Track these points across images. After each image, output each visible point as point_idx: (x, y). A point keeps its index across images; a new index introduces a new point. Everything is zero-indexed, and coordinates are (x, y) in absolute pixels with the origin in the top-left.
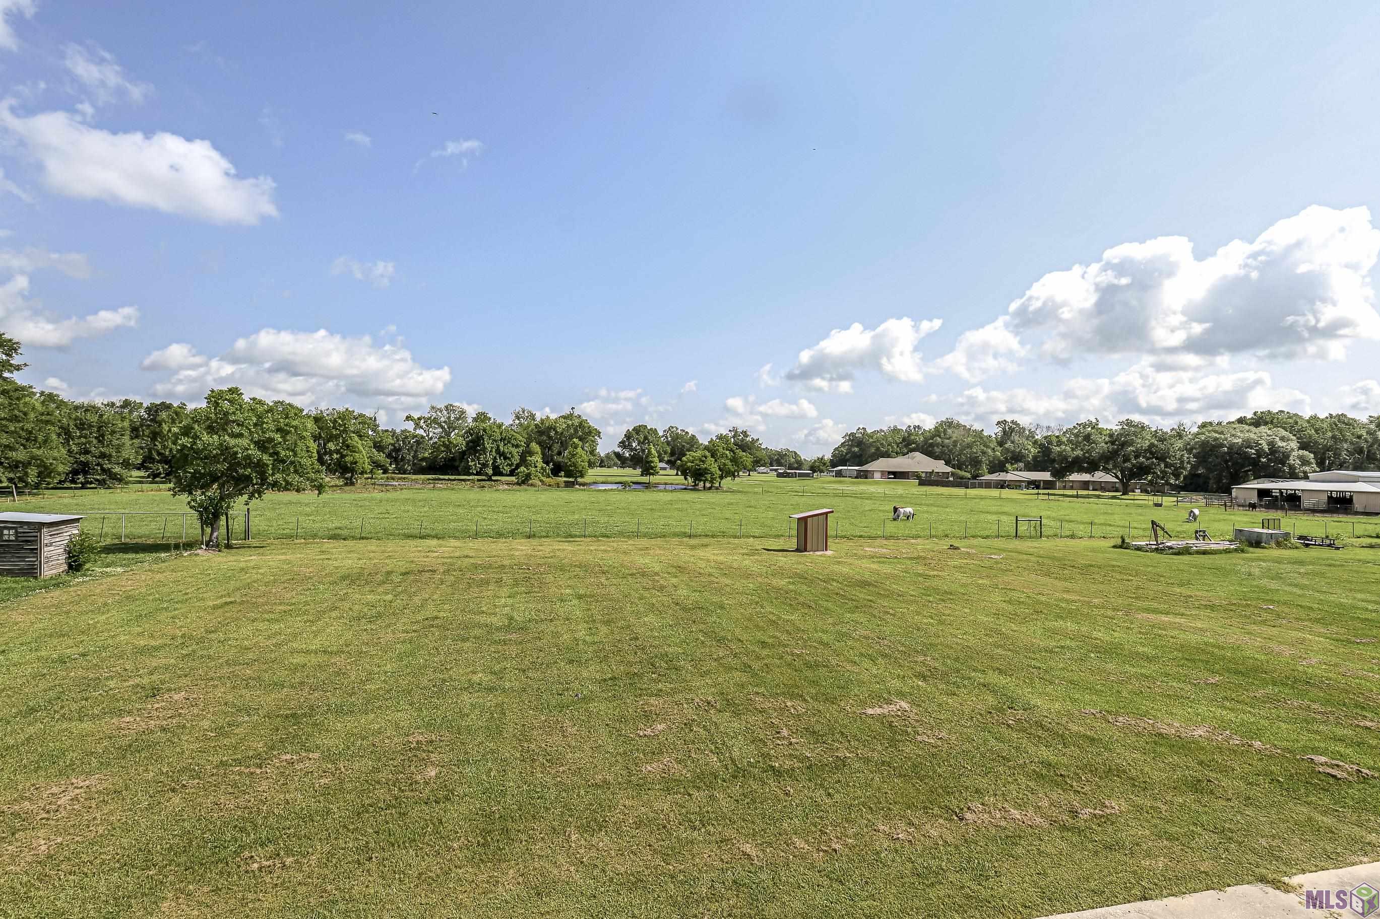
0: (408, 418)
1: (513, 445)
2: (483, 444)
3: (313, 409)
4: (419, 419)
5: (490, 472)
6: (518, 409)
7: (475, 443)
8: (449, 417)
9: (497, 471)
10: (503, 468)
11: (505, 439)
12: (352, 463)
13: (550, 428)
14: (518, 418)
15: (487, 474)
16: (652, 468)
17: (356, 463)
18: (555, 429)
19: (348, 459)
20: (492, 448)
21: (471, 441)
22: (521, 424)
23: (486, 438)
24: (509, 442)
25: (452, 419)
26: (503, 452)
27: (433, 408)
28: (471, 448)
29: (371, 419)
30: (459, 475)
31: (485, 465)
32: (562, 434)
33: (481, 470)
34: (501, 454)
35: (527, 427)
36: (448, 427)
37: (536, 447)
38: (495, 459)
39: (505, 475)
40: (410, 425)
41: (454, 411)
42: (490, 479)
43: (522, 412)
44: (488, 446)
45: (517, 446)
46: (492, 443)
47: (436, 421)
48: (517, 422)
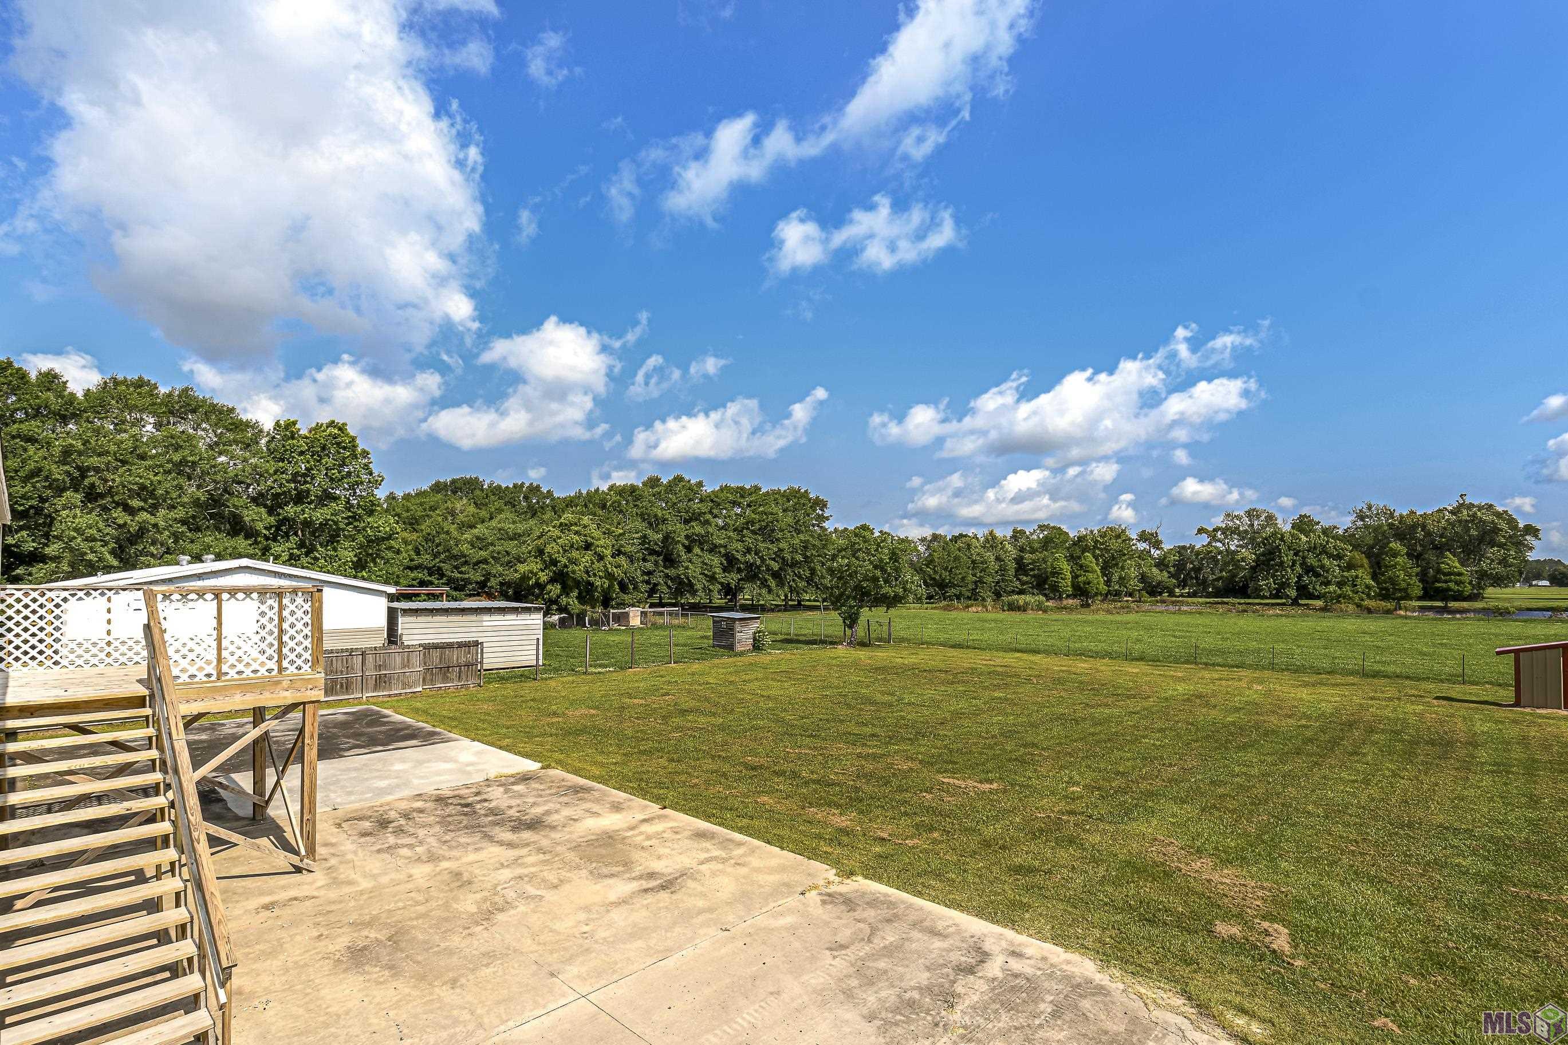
0: (1201, 531)
1: (1329, 556)
2: (1280, 557)
3: (1082, 530)
4: (1215, 530)
5: (1293, 593)
6: (1361, 505)
7: (1269, 556)
8: (1252, 525)
9: (1304, 592)
10: (1314, 588)
11: (1315, 549)
12: (1084, 583)
13: (1414, 527)
14: (1362, 518)
15: (1289, 597)
17: (1089, 583)
18: (1424, 527)
19: (1081, 579)
20: (1294, 561)
21: (1263, 554)
22: (1367, 527)
23: (1285, 548)
24: (1324, 553)
25: (1256, 526)
26: (1314, 566)
27: (1228, 516)
28: (1263, 563)
29: (1152, 534)
30: (1249, 597)
31: (1283, 585)
32: (1441, 536)
33: (1278, 590)
34: (1309, 570)
35: (1376, 529)
36: (1250, 537)
37: (1359, 557)
38: (1300, 577)
39: (1318, 598)
40: (1205, 539)
41: (1258, 517)
42: (1295, 602)
43: (1370, 508)
44: (1287, 558)
45: (1339, 557)
46: (1296, 554)
47: (1235, 531)
48: (1360, 523)
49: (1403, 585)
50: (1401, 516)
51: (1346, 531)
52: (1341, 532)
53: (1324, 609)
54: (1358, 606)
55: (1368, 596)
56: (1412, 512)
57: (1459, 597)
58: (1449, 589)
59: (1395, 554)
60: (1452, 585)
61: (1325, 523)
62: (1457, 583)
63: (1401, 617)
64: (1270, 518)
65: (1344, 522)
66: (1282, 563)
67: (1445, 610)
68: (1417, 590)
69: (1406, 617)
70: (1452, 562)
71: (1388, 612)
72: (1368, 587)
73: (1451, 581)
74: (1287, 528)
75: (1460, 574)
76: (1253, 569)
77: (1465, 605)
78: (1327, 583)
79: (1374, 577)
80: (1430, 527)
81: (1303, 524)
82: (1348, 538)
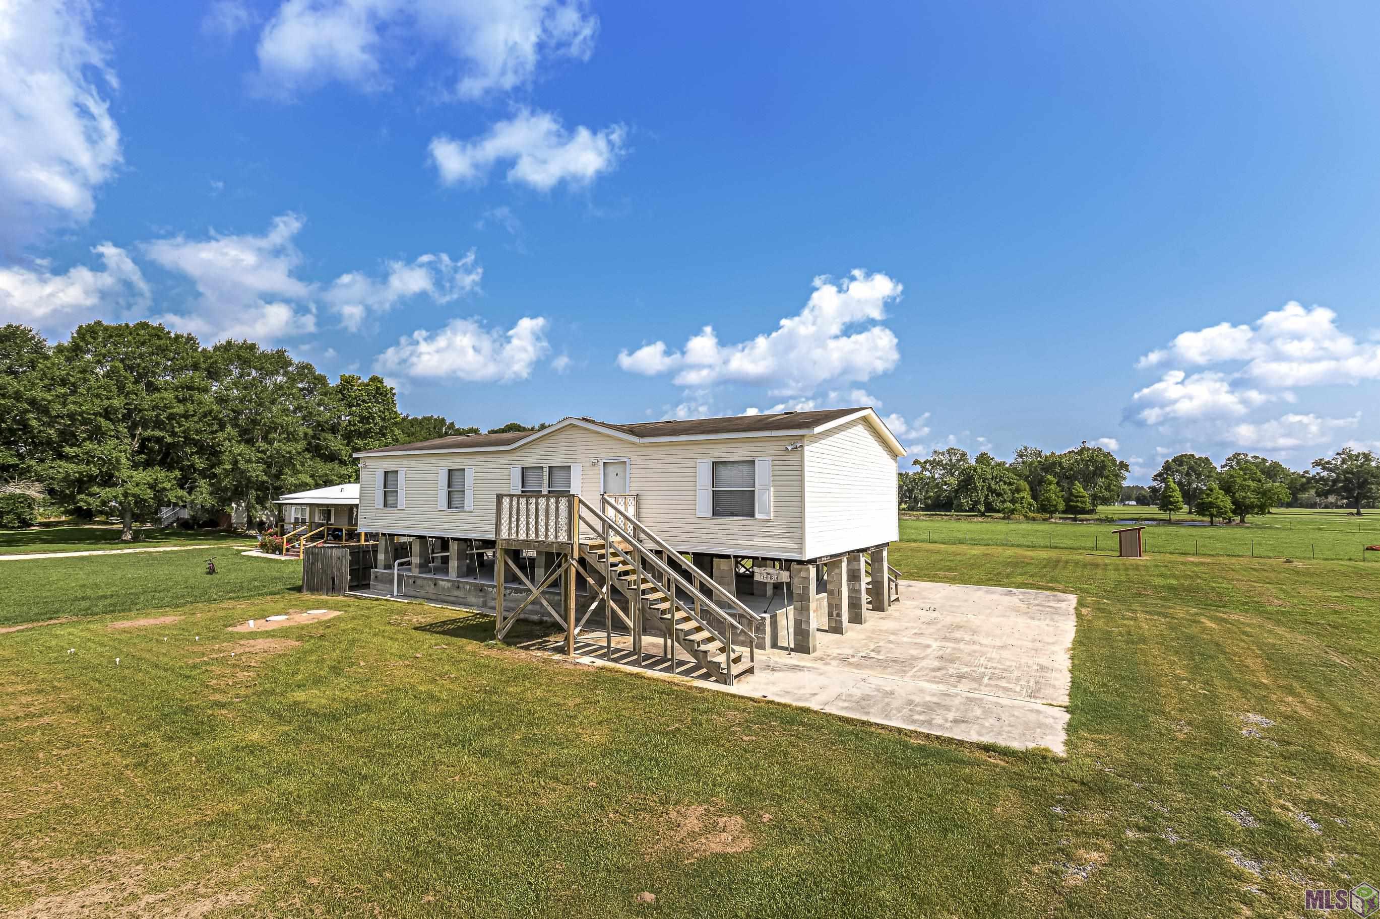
0: (916, 462)
1: (1005, 483)
2: (975, 483)
4: (925, 462)
5: (983, 509)
6: (1020, 448)
7: (967, 483)
8: (951, 460)
9: (990, 508)
10: (996, 505)
11: (996, 478)
13: (1054, 463)
14: (1021, 456)
15: (979, 511)
16: (1171, 503)
18: (1060, 464)
20: (983, 486)
21: (962, 481)
22: (1024, 462)
23: (976, 477)
24: (1000, 480)
25: (954, 461)
26: (995, 490)
27: (935, 452)
28: (963, 486)
31: (977, 503)
32: (1071, 469)
33: (973, 507)
34: (993, 491)
35: (1031, 464)
36: (950, 468)
37: (1023, 484)
38: (987, 497)
39: (998, 511)
40: (918, 468)
41: (955, 454)
42: (983, 515)
43: (1026, 450)
44: (979, 484)
45: (1010, 484)
46: (984, 482)
47: (939, 463)
48: (1020, 460)
49: (1055, 503)
50: (1046, 457)
51: (1011, 465)
52: (1007, 466)
53: (1004, 518)
54: (1025, 516)
55: (1030, 509)
56: (1053, 453)
57: (1083, 511)
58: (1078, 506)
59: (1050, 483)
60: (1079, 504)
61: (998, 459)
62: (1082, 502)
63: (1053, 523)
64: (963, 455)
65: (1010, 459)
66: (976, 486)
67: (1075, 520)
68: (1062, 506)
69: (1056, 523)
70: (1078, 487)
71: (1045, 520)
72: (1031, 505)
73: (1078, 501)
74: (973, 462)
75: (1084, 497)
76: (956, 491)
77: (1087, 516)
78: (1004, 502)
79: (1034, 497)
80: (1064, 465)
81: (983, 459)
82: (1013, 469)
